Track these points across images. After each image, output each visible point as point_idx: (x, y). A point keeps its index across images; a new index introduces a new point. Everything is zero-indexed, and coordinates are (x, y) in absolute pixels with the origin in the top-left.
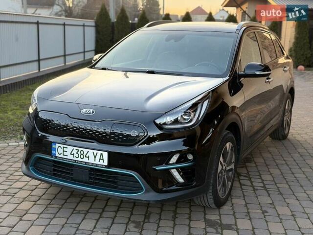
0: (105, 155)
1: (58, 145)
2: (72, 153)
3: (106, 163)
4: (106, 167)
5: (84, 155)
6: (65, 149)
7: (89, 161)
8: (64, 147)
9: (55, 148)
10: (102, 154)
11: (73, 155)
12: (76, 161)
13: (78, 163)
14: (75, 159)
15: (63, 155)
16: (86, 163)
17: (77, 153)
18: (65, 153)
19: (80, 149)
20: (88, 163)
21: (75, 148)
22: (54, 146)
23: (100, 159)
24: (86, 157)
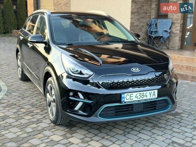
0: (156, 91)
1: (126, 94)
2: (137, 96)
3: (156, 96)
4: (157, 98)
5: (144, 95)
6: (131, 96)
7: (147, 98)
8: (130, 95)
9: (124, 97)
10: (154, 92)
11: (137, 97)
12: (139, 100)
13: (140, 101)
14: (139, 99)
15: (130, 99)
16: (145, 100)
17: (140, 95)
18: (131, 98)
19: (141, 93)
20: (147, 99)
21: (138, 93)
22: (123, 96)
23: (153, 95)
24: (145, 96)
